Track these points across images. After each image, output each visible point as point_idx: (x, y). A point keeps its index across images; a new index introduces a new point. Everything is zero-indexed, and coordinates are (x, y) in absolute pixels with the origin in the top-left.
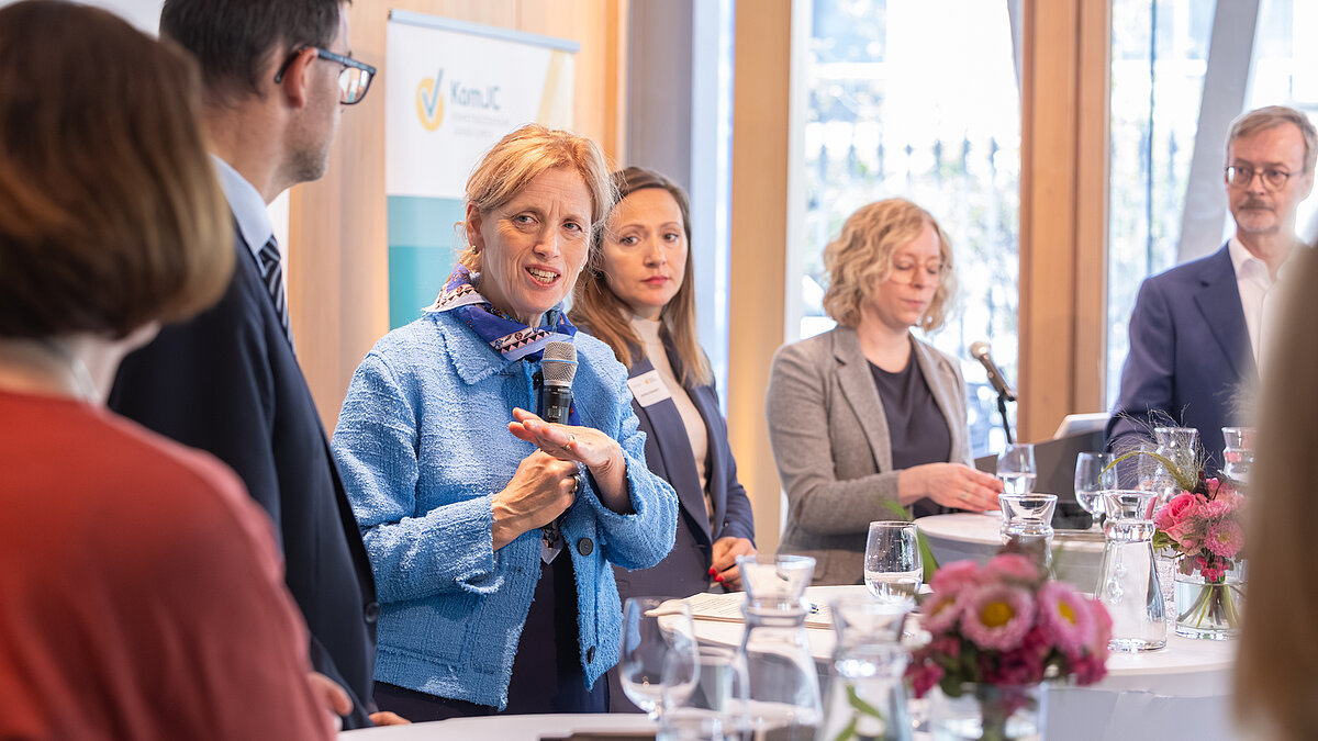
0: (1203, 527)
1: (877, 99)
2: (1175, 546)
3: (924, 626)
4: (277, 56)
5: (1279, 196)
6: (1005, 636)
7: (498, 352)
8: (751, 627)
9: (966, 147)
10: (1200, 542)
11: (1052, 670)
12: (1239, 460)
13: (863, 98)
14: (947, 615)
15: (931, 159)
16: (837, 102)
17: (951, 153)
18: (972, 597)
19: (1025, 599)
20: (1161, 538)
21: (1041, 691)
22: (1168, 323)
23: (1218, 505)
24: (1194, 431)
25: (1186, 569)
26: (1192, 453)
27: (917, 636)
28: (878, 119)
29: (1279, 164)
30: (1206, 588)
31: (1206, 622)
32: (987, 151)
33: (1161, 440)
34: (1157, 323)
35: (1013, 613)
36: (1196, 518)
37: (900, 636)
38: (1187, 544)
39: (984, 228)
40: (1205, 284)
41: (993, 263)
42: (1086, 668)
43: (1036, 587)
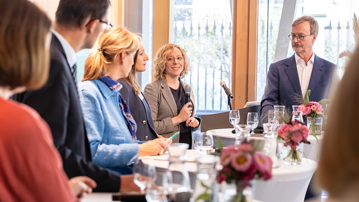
0: (291, 134)
1: (190, 14)
2: (283, 139)
3: (221, 164)
4: (88, 20)
5: (303, 43)
6: (244, 167)
7: (112, 90)
8: (170, 163)
9: (215, 28)
10: (290, 138)
11: (256, 176)
12: (297, 114)
13: (186, 14)
14: (227, 161)
15: (205, 31)
16: (179, 15)
17: (211, 29)
18: (234, 156)
19: (249, 157)
20: (279, 137)
21: (254, 182)
22: (277, 76)
23: (295, 128)
24: (284, 106)
25: (285, 145)
26: (284, 112)
27: (220, 167)
28: (190, 19)
29: (302, 34)
30: (291, 151)
31: (291, 160)
32: (220, 28)
33: (275, 109)
34: (275, 76)
35: (246, 160)
36: (289, 131)
37: (214, 167)
38: (286, 138)
39: (220, 50)
40: (287, 66)
41: (222, 59)
42: (266, 176)
43: (252, 153)
